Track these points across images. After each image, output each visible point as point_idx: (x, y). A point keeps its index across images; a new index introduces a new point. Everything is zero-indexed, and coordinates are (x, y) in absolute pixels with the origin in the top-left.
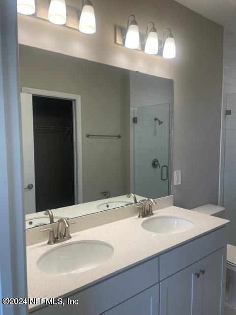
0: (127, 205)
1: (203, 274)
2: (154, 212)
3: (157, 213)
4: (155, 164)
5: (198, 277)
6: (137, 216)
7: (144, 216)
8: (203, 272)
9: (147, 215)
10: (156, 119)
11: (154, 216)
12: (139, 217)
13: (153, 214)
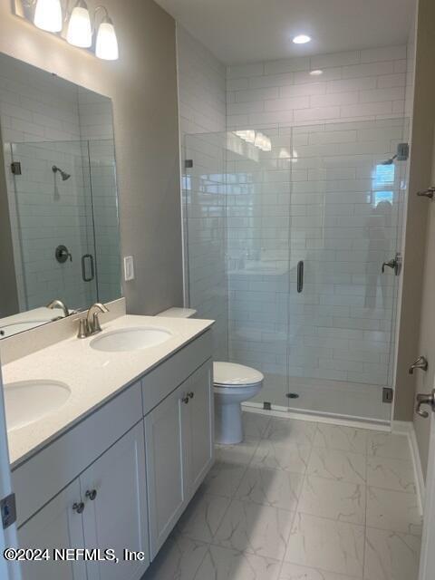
0: (54, 320)
1: (192, 397)
2: (102, 327)
3: (108, 326)
4: (61, 255)
5: (187, 402)
6: (76, 337)
7: (87, 335)
8: (192, 395)
9: (93, 331)
10: (55, 170)
11: (103, 332)
12: (79, 336)
13: (100, 330)
